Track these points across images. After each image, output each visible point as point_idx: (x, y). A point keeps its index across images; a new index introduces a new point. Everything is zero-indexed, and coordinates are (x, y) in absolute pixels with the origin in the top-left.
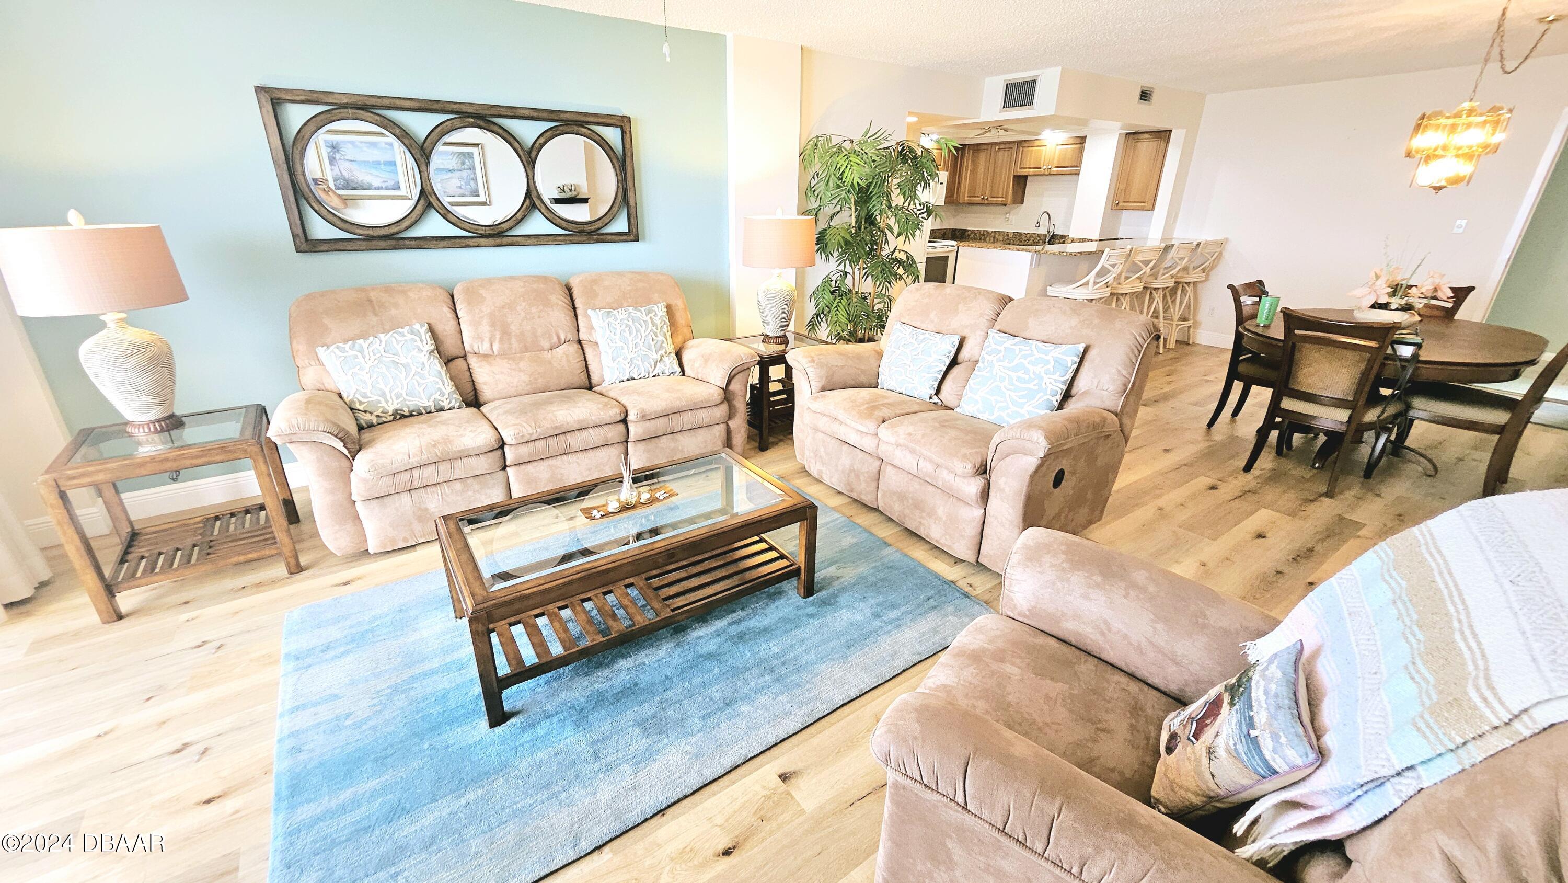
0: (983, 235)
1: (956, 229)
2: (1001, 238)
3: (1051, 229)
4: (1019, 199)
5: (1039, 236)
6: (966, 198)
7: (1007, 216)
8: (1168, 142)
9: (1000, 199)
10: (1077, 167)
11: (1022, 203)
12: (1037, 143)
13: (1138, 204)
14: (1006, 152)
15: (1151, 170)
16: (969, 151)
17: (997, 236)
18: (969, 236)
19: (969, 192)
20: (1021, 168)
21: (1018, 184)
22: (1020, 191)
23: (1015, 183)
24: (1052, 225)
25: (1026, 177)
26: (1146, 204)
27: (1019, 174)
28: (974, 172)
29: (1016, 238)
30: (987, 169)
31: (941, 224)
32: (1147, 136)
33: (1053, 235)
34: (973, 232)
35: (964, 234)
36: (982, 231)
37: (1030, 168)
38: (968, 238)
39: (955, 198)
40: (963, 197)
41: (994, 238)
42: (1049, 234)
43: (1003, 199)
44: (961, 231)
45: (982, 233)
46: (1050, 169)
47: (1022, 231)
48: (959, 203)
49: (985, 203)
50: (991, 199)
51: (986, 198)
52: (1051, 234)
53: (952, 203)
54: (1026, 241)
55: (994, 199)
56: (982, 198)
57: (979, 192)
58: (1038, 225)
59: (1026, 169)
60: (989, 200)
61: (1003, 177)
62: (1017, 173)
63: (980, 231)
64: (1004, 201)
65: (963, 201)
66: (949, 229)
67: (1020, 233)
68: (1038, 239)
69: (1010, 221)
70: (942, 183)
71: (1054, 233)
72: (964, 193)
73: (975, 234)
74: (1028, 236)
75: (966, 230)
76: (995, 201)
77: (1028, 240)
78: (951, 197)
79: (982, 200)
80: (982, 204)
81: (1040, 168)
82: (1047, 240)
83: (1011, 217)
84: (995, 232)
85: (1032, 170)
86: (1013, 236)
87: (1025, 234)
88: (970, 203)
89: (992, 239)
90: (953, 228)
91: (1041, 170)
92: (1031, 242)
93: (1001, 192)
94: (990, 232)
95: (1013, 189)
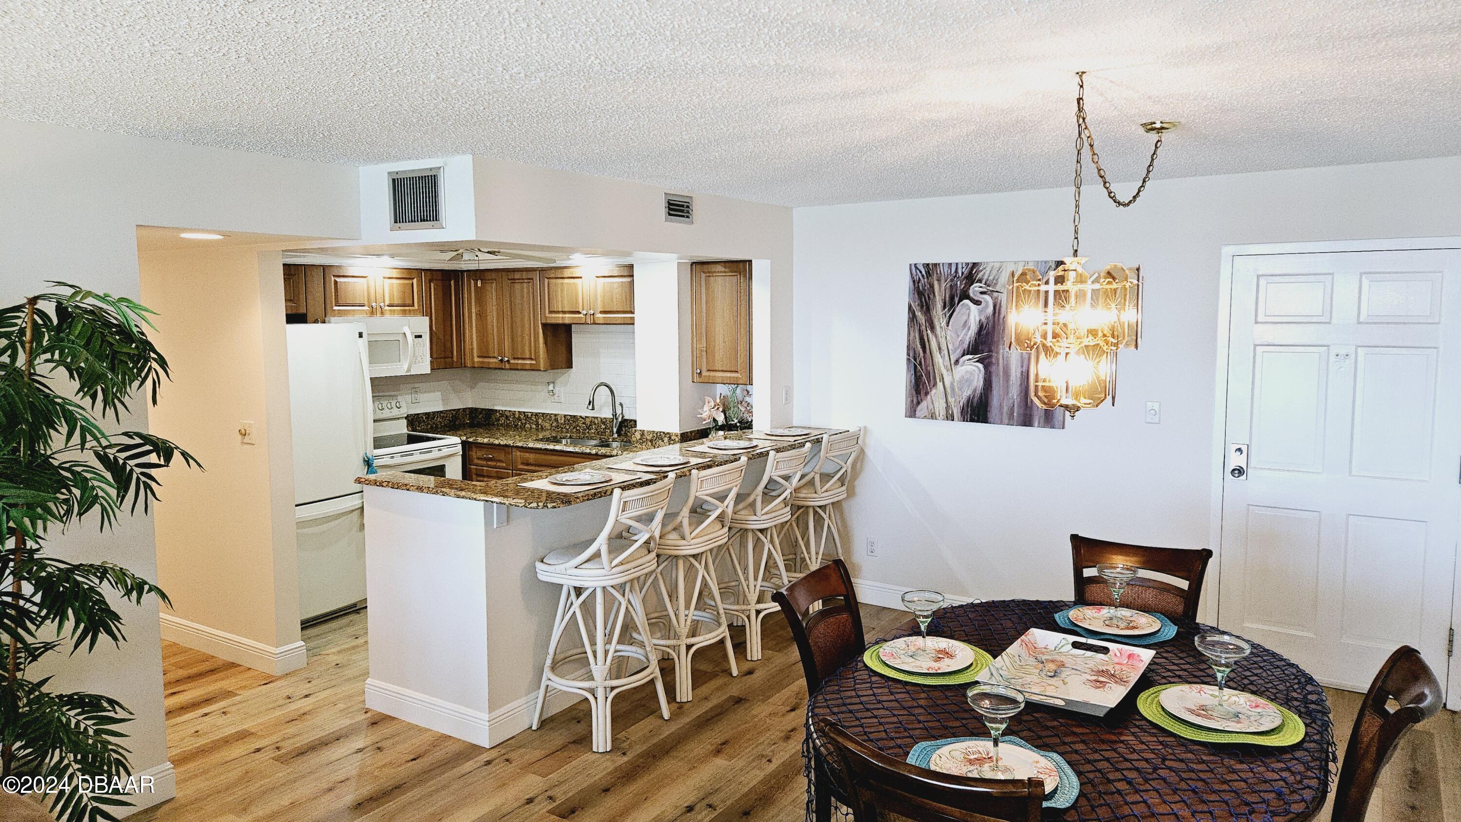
0: (519, 419)
1: (476, 409)
2: (547, 425)
3: (619, 412)
4: (562, 357)
5: (602, 421)
6: (476, 359)
7: (551, 387)
8: (751, 278)
9: (528, 362)
11: (570, 366)
12: (567, 273)
13: (729, 375)
14: (525, 285)
15: (736, 322)
16: (469, 281)
17: (540, 421)
18: (498, 420)
19: (480, 348)
20: (551, 312)
21: (556, 338)
22: (563, 349)
23: (551, 337)
24: (618, 404)
26: (738, 375)
27: (549, 321)
28: (482, 316)
29: (571, 425)
30: (501, 312)
31: (445, 400)
32: (720, 268)
33: (624, 420)
34: (503, 414)
35: (490, 418)
36: (517, 413)
37: (564, 312)
38: (498, 424)
39: (455, 359)
40: (473, 356)
41: (537, 425)
42: (616, 419)
43: (531, 359)
44: (484, 412)
45: (517, 416)
46: (593, 314)
47: (578, 414)
48: (465, 367)
49: (507, 366)
50: (514, 358)
51: (506, 359)
52: (620, 420)
53: (451, 366)
54: (585, 430)
55: (518, 359)
56: (500, 358)
57: (494, 350)
58: (591, 407)
59: (558, 312)
60: (512, 361)
61: (527, 326)
62: (546, 318)
63: (514, 413)
64: (534, 362)
65: (473, 362)
66: (464, 410)
67: (574, 416)
68: (603, 426)
69: (556, 396)
70: (420, 336)
71: (623, 417)
72: (472, 349)
73: (507, 417)
74: (588, 421)
75: (492, 410)
76: (520, 362)
77: (588, 428)
78: (445, 358)
79: (501, 361)
80: (503, 369)
81: (579, 313)
82: (615, 430)
83: (556, 390)
84: (537, 414)
85: (567, 315)
86: (565, 421)
87: (582, 418)
88: (483, 367)
89: (534, 427)
90: (471, 406)
91: (581, 315)
92: (593, 431)
93: (527, 348)
94: (530, 414)
95: (546, 343)
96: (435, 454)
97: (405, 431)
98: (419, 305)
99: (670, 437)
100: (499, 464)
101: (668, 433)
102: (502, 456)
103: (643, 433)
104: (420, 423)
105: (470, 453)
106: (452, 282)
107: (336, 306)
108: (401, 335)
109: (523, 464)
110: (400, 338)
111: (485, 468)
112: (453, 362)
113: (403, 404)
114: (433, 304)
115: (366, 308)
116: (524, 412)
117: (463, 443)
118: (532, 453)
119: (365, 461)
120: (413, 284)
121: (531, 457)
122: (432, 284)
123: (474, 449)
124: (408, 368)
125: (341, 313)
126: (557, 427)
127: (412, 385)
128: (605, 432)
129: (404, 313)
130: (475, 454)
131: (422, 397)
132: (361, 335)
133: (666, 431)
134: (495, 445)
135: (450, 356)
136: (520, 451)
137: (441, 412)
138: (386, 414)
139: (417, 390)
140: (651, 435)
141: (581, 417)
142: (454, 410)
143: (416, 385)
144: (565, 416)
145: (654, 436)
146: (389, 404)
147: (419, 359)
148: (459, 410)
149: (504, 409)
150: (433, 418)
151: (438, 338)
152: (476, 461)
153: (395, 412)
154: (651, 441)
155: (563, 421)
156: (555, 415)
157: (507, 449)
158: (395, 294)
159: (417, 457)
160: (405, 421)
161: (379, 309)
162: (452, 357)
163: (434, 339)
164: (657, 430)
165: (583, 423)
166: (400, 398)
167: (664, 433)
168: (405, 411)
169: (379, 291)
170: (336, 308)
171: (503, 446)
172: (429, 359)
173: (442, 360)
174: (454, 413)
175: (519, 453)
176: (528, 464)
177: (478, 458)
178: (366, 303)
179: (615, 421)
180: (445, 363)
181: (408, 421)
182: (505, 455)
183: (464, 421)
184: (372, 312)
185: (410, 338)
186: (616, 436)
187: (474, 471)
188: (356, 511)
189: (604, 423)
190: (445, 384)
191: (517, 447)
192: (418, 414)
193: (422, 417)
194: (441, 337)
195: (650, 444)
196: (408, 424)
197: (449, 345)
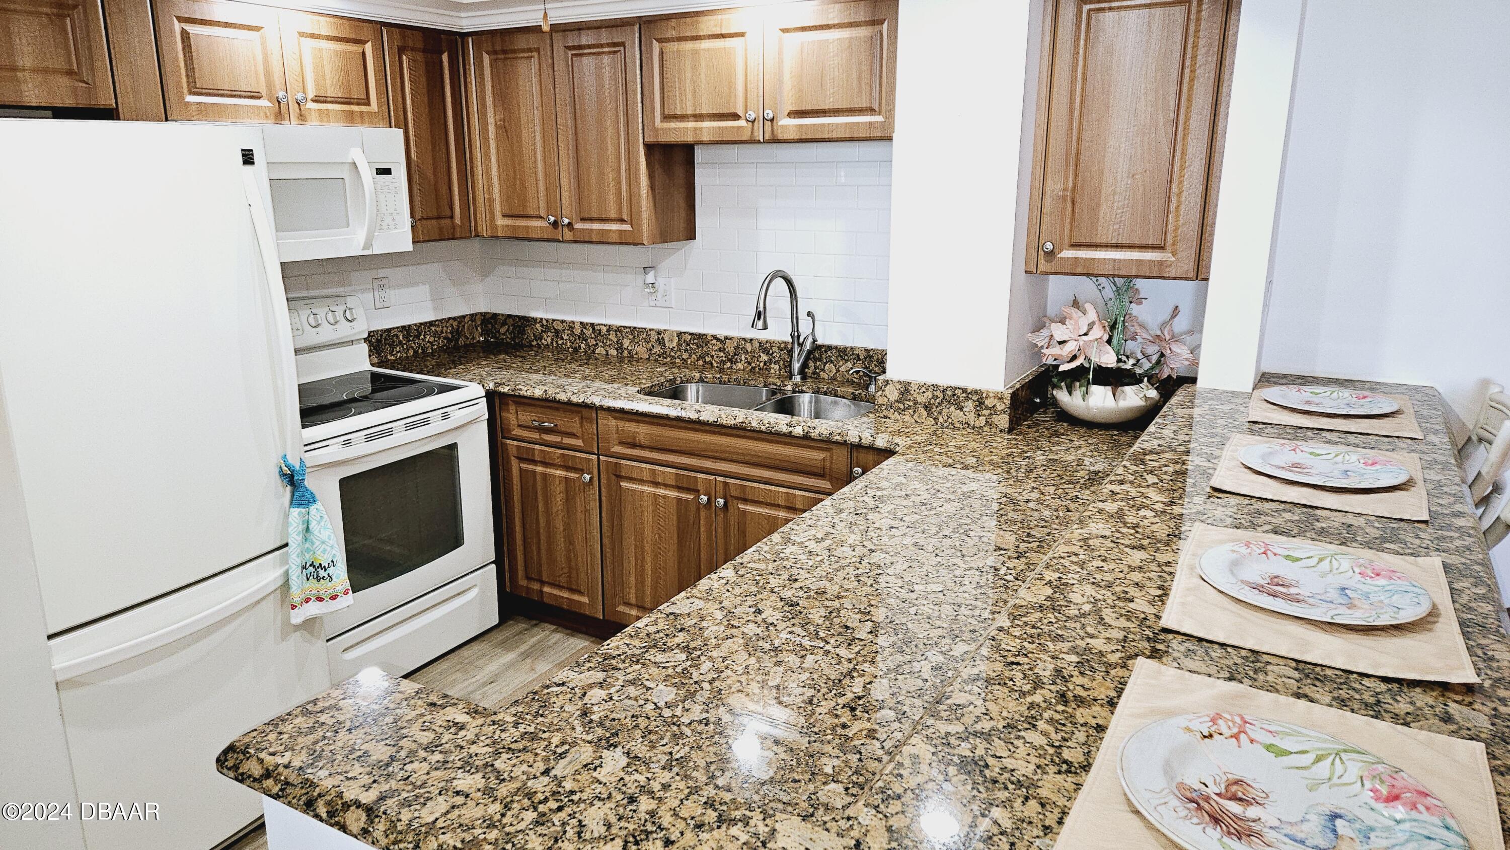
0: (582, 337)
1: (495, 316)
2: (641, 351)
3: (805, 328)
4: (679, 223)
5: (765, 347)
6: (501, 222)
7: (650, 278)
8: (1234, 6)
9: (614, 227)
10: (871, 111)
11: (691, 235)
12: (707, 26)
13: (1136, 255)
14: (605, 59)
15: (1172, 123)
16: (478, 55)
17: (626, 343)
18: (540, 337)
19: (507, 198)
20: (666, 118)
21: (668, 169)
22: (679, 199)
23: (658, 171)
24: (802, 314)
25: (688, 150)
26: (1167, 257)
27: (664, 138)
28: (509, 129)
29: (692, 352)
30: (550, 122)
31: (437, 299)
33: (816, 348)
34: (548, 325)
35: (523, 332)
36: (577, 326)
37: (698, 117)
38: (539, 346)
39: (458, 221)
40: (492, 213)
41: (620, 349)
42: (801, 345)
43: (622, 221)
44: (510, 321)
45: (578, 331)
46: (772, 120)
47: (709, 330)
48: (477, 236)
49: (568, 235)
50: (583, 220)
51: (566, 221)
52: (808, 346)
53: (451, 236)
54: (724, 363)
55: (591, 220)
56: (552, 219)
57: (538, 202)
58: (760, 324)
59: (683, 118)
60: (578, 226)
61: (611, 149)
62: (656, 130)
63: (571, 326)
64: (626, 227)
65: (494, 227)
66: (473, 316)
67: (701, 336)
68: (764, 357)
69: (659, 295)
70: (387, 172)
71: (814, 341)
72: (491, 200)
73: (557, 332)
74: (730, 347)
75: (525, 319)
76: (596, 226)
77: (730, 360)
78: (439, 218)
79: (555, 224)
80: (558, 241)
81: (735, 117)
82: (797, 366)
83: (661, 283)
84: (619, 329)
85: (707, 124)
86: (679, 345)
87: (718, 340)
88: (516, 237)
89: (614, 352)
90: (483, 311)
91: (742, 123)
92: (740, 366)
93: (611, 198)
94: (604, 329)
95: (652, 187)
96: (437, 425)
97: (367, 366)
98: (380, 105)
99: (980, 403)
100: (567, 441)
101: (976, 392)
102: (574, 424)
103: (905, 389)
104: (392, 346)
105: (503, 414)
106: (445, 57)
107: (191, 93)
108: (347, 167)
109: (621, 443)
110: (345, 174)
111: (537, 447)
112: (454, 227)
113: (359, 313)
114: (409, 102)
115: (264, 103)
116: (592, 325)
117: (492, 397)
118: (644, 422)
119: (282, 474)
120: (364, 53)
121: (642, 431)
122: (405, 58)
123: (512, 408)
124: (366, 243)
125: (204, 113)
126: (663, 355)
127: (374, 273)
128: (769, 370)
129: (350, 118)
130: (512, 416)
131: (393, 295)
132: (248, 158)
133: (971, 386)
134: (559, 402)
135: (448, 213)
136: (615, 418)
137: (431, 323)
138: (326, 334)
139: (384, 281)
140: (929, 394)
141: (715, 337)
142: (454, 319)
143: (381, 273)
144: (680, 334)
145: (935, 397)
146: (330, 314)
147: (388, 220)
148: (464, 317)
149: (550, 316)
150: (418, 337)
151: (422, 175)
152: (517, 432)
153: (345, 331)
154: (928, 407)
155: (675, 344)
156: (659, 332)
157: (585, 412)
158: (328, 74)
159: (400, 437)
160: (365, 348)
161: (293, 107)
162: (452, 217)
163: (416, 178)
164: (944, 382)
165: (720, 350)
166: (351, 301)
167: (964, 391)
168: (362, 328)
169: (292, 63)
170: (190, 98)
171: (578, 405)
172: (408, 221)
173: (434, 222)
174: (455, 324)
175: (613, 422)
176: (634, 446)
177: (520, 426)
178: (264, 92)
179: (797, 350)
180: (441, 229)
181: (371, 344)
182: (582, 426)
183: (473, 338)
184: (279, 116)
185: (367, 174)
186: (797, 379)
187: (513, 451)
188: (271, 597)
189: (766, 351)
190: (434, 269)
191: (609, 410)
192: (389, 330)
193: (397, 337)
194: (430, 174)
195: (925, 413)
196: (370, 351)
197: (444, 190)
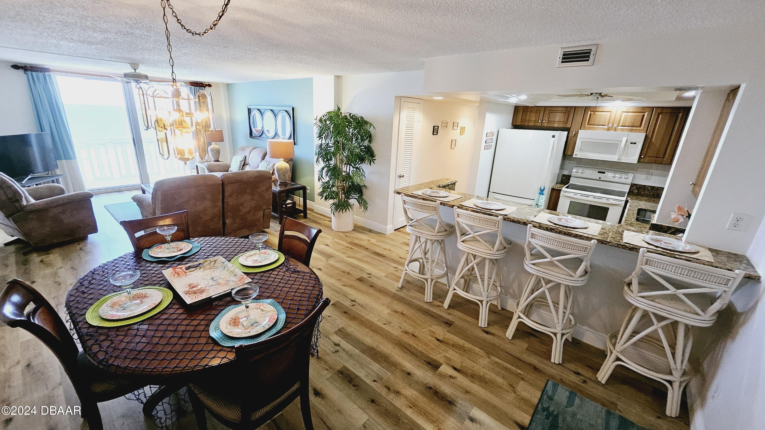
70: (635, 143)
78: (656, 157)
98: (644, 127)
106: (680, 115)
107: (589, 125)
110: (619, 143)
113: (630, 177)
117: (626, 201)
120: (644, 116)
122: (661, 116)
124: (619, 159)
125: (589, 128)
129: (631, 130)
132: (554, 136)
139: (650, 173)
147: (629, 155)
158: (628, 120)
159: (591, 199)
161: (614, 128)
162: (663, 158)
168: (630, 181)
169: (617, 118)
172: (638, 156)
178: (606, 124)
180: (656, 160)
181: (631, 186)
184: (609, 129)
185: (627, 144)
192: (645, 186)
194: (657, 145)
197: (662, 150)
